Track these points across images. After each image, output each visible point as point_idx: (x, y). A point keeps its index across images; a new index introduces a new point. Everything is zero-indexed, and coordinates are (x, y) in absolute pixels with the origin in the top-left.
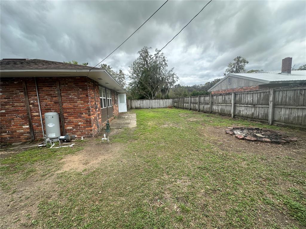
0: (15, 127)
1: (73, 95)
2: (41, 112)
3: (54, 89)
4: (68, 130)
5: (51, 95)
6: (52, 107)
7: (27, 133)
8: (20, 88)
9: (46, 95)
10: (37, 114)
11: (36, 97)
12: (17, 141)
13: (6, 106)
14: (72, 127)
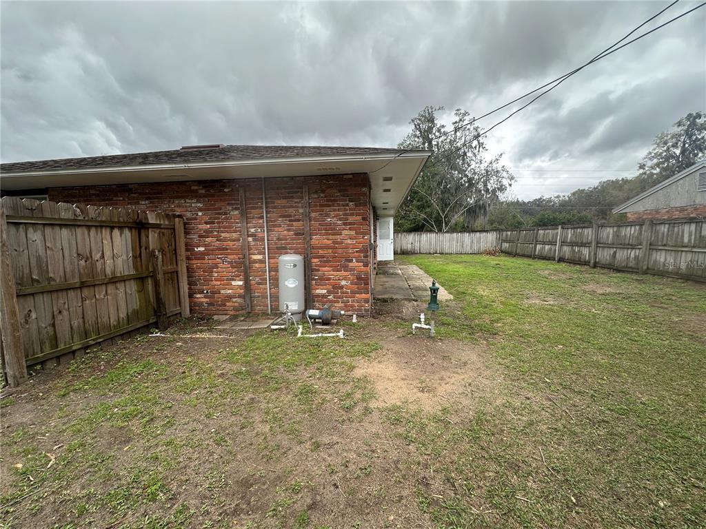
0: (219, 283)
1: (333, 217)
2: (268, 254)
3: (296, 202)
4: (318, 296)
5: (290, 216)
6: (289, 244)
7: (240, 297)
8: (233, 202)
9: (281, 217)
10: (260, 257)
11: (261, 221)
12: (221, 312)
13: (207, 239)
14: (326, 291)
